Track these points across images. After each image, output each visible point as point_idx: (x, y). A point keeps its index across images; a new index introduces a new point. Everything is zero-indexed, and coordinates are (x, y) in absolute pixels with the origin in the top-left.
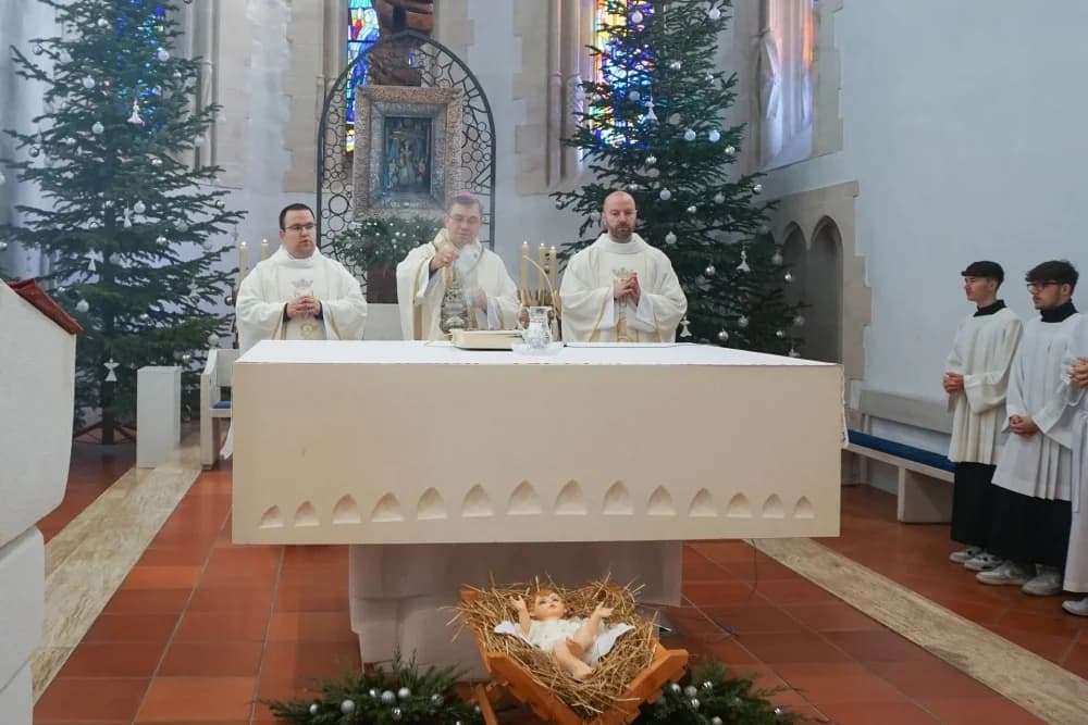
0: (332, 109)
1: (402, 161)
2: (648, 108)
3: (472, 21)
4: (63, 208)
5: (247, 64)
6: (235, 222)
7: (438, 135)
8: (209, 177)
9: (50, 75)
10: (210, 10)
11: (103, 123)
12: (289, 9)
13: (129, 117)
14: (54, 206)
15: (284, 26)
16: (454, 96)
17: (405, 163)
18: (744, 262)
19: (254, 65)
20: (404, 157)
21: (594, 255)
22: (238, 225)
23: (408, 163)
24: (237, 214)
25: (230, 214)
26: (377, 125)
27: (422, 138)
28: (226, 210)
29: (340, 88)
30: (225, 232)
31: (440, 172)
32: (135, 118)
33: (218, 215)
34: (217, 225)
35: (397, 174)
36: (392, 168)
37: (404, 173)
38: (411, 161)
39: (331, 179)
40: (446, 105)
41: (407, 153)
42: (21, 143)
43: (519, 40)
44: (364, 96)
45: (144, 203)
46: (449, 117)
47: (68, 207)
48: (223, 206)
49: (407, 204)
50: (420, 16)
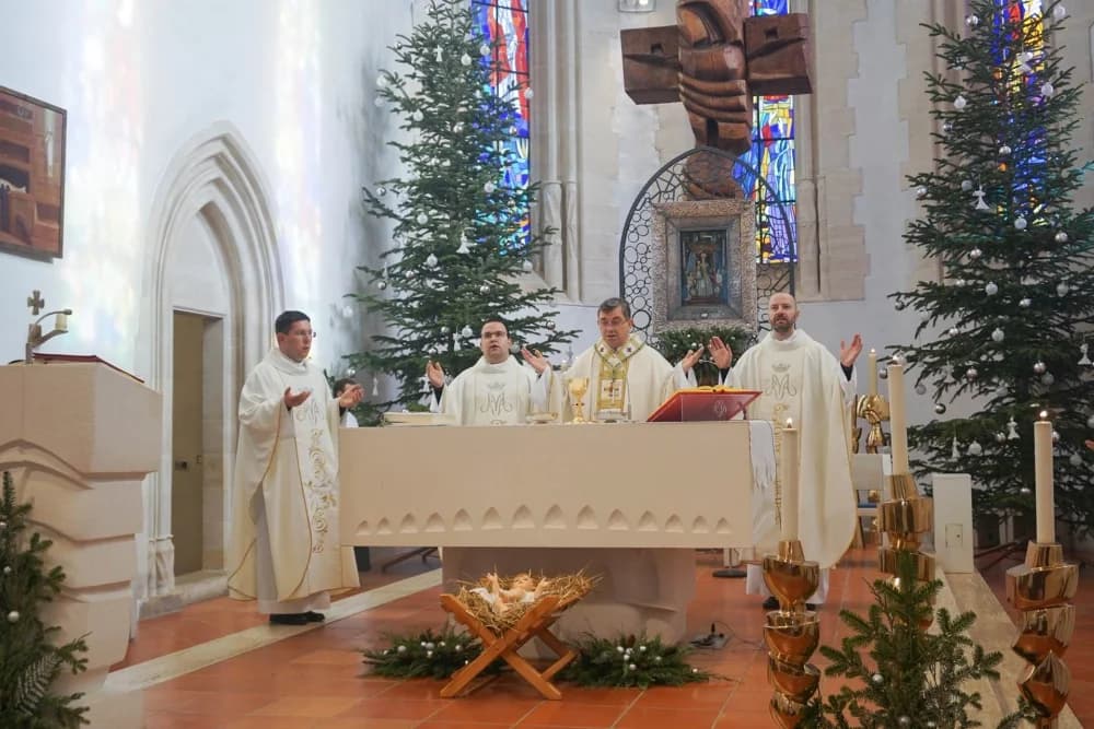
0: (631, 228)
1: (699, 273)
2: (977, 197)
3: (853, 109)
4: (405, 336)
5: (614, 177)
6: (569, 342)
7: (733, 246)
8: (547, 298)
9: (397, 211)
10: (572, 128)
11: (436, 255)
12: (657, 117)
13: (458, 248)
14: (398, 335)
15: (652, 135)
16: (747, 206)
17: (702, 275)
18: (1085, 357)
19: (622, 176)
20: (701, 270)
21: (756, 355)
22: (572, 345)
23: (705, 274)
24: (572, 333)
25: (561, 334)
26: (674, 240)
27: (719, 249)
28: (558, 329)
29: (638, 207)
30: (559, 352)
31: (737, 282)
32: (463, 249)
33: (550, 336)
34: (554, 345)
35: (694, 287)
36: (690, 283)
37: (702, 284)
38: (708, 272)
39: (633, 296)
40: (739, 216)
41: (704, 265)
42: (373, 277)
43: (906, 123)
44: (659, 213)
45: (471, 328)
46: (743, 227)
47: (409, 335)
48: (554, 326)
49: (705, 315)
50: (732, 125)
